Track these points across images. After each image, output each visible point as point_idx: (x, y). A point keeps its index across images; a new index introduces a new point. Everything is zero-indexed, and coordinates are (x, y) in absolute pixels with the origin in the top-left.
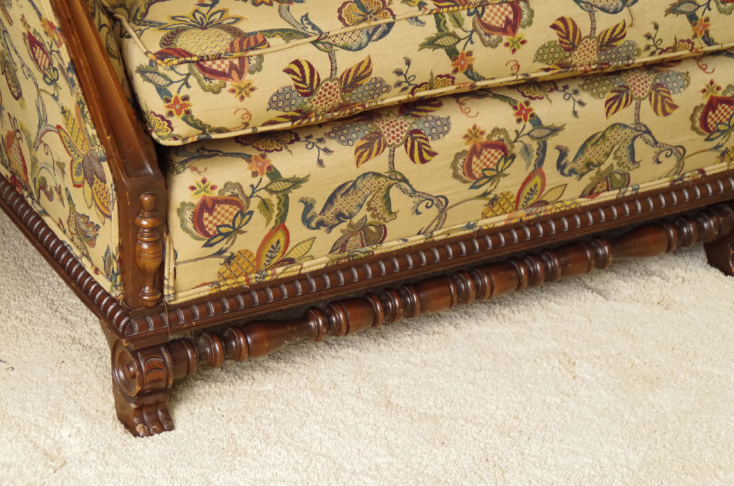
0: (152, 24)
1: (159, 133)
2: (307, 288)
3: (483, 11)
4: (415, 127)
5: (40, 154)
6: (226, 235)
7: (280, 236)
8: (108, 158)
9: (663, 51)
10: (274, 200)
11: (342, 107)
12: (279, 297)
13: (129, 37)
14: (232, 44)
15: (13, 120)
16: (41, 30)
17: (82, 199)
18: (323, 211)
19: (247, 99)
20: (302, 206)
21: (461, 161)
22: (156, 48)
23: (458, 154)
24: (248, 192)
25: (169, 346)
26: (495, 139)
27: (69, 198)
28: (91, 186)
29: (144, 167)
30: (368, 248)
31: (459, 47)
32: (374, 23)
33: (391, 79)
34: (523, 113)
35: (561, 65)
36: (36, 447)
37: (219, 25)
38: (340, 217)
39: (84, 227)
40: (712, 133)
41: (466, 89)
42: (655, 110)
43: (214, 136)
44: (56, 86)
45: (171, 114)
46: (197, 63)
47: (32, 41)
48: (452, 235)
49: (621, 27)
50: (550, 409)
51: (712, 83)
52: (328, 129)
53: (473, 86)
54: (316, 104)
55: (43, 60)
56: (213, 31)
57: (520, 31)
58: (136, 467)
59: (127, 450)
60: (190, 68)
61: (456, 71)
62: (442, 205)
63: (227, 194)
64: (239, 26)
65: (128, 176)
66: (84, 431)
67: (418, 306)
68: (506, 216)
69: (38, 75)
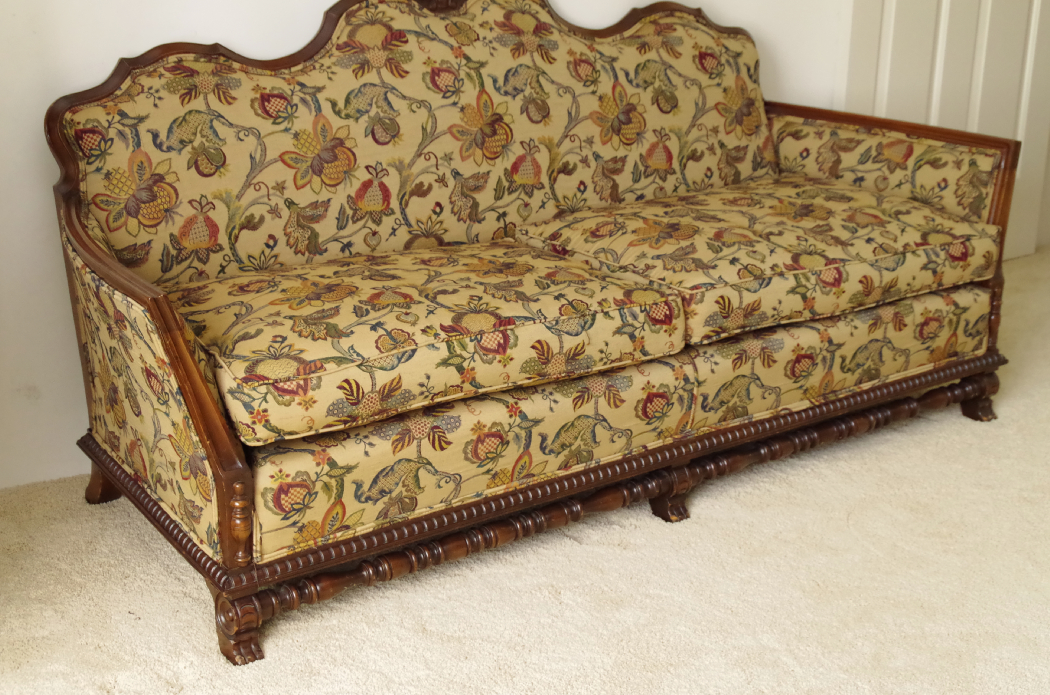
0: (238, 357)
1: (247, 437)
2: (360, 547)
3: (481, 338)
4: (435, 424)
5: (156, 456)
6: (298, 510)
7: (338, 509)
8: (208, 458)
9: (613, 361)
10: (333, 482)
11: (381, 412)
12: (339, 555)
13: (221, 367)
14: (298, 369)
15: (135, 432)
16: (155, 365)
17: (189, 489)
18: (369, 489)
19: (310, 409)
20: (354, 486)
21: (470, 447)
22: (242, 375)
23: (467, 442)
24: (314, 477)
25: (258, 595)
26: (494, 430)
27: (179, 488)
28: (195, 478)
29: (235, 463)
30: (404, 515)
31: (465, 365)
32: (402, 350)
33: (416, 390)
34: (514, 411)
35: (539, 375)
36: (159, 677)
37: (288, 356)
38: (383, 493)
39: (191, 509)
40: (651, 419)
41: (472, 395)
42: (609, 404)
43: (287, 437)
44: (168, 405)
45: (254, 423)
46: (273, 384)
47: (149, 374)
48: (465, 503)
49: (581, 345)
50: (544, 628)
51: (648, 383)
52: (371, 429)
53: (476, 393)
54: (362, 411)
55: (157, 386)
56: (283, 361)
57: (509, 351)
58: (237, 689)
59: (229, 676)
60: (267, 388)
61: (463, 382)
62: (457, 480)
63: (298, 480)
64: (303, 356)
65: (224, 470)
66: (196, 663)
67: (443, 556)
68: (504, 486)
69: (154, 399)
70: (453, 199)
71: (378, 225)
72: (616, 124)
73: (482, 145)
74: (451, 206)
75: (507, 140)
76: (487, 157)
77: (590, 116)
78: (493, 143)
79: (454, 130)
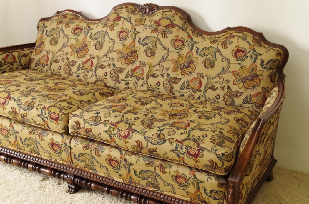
9: (37, 124)
21: (0, 130)
26: (5, 128)
34: (11, 125)
35: (14, 118)
40: (56, 152)
57: (5, 106)
70: (111, 73)
71: (88, 73)
72: (182, 66)
73: (126, 59)
74: (110, 75)
75: (135, 59)
76: (126, 63)
77: (172, 60)
78: (130, 59)
79: (118, 51)
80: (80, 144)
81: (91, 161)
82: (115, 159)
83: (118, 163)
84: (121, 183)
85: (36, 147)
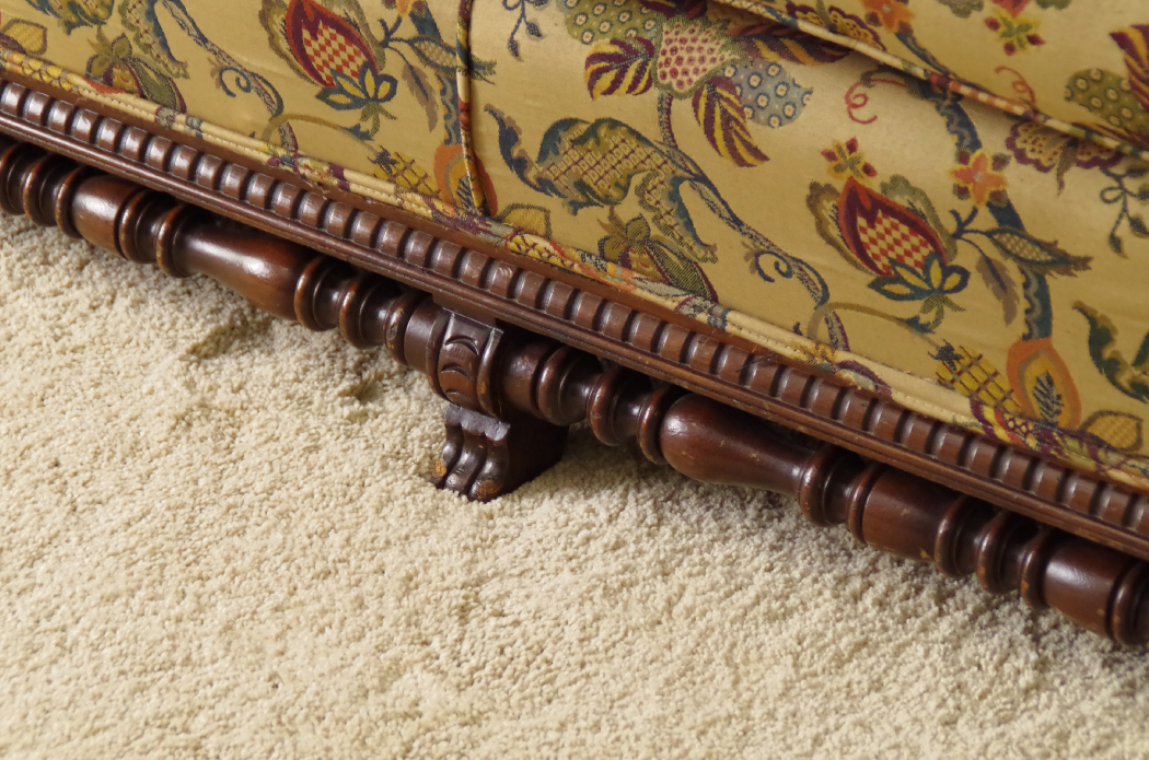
40: (331, 89)
80: (562, 30)
81: (665, 206)
82: (901, 200)
83: (930, 238)
84: (955, 428)
85: (149, 38)
